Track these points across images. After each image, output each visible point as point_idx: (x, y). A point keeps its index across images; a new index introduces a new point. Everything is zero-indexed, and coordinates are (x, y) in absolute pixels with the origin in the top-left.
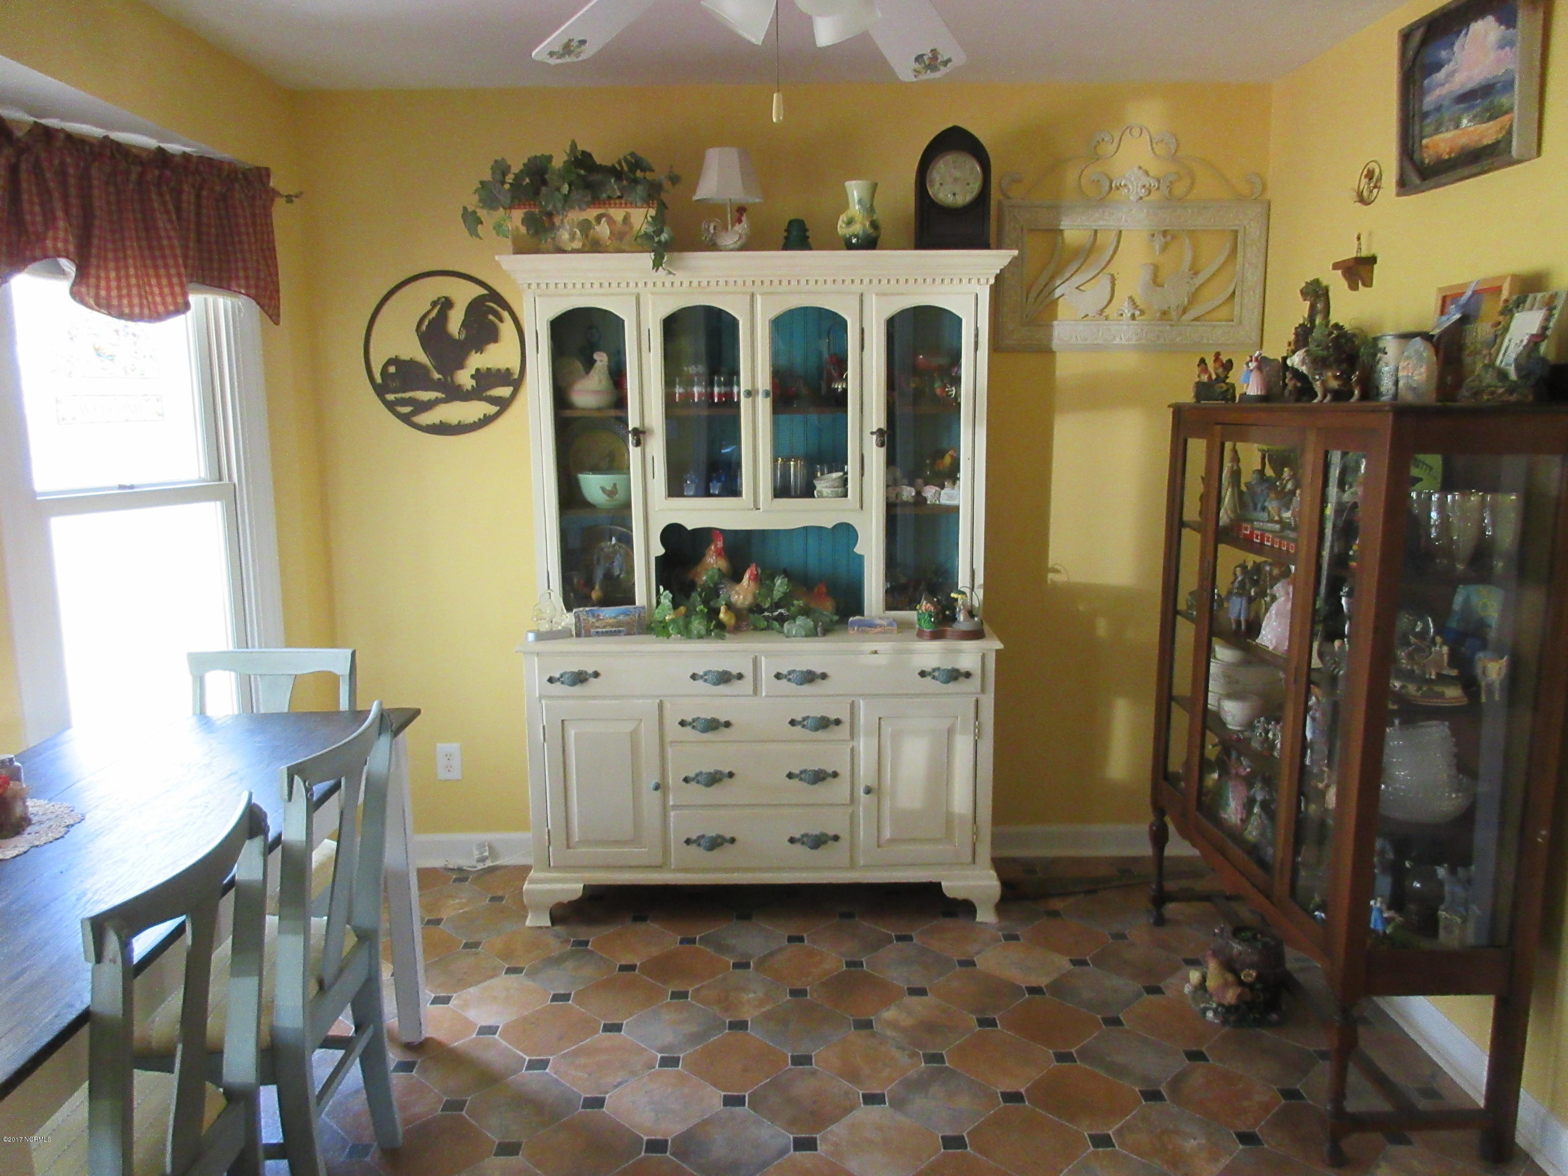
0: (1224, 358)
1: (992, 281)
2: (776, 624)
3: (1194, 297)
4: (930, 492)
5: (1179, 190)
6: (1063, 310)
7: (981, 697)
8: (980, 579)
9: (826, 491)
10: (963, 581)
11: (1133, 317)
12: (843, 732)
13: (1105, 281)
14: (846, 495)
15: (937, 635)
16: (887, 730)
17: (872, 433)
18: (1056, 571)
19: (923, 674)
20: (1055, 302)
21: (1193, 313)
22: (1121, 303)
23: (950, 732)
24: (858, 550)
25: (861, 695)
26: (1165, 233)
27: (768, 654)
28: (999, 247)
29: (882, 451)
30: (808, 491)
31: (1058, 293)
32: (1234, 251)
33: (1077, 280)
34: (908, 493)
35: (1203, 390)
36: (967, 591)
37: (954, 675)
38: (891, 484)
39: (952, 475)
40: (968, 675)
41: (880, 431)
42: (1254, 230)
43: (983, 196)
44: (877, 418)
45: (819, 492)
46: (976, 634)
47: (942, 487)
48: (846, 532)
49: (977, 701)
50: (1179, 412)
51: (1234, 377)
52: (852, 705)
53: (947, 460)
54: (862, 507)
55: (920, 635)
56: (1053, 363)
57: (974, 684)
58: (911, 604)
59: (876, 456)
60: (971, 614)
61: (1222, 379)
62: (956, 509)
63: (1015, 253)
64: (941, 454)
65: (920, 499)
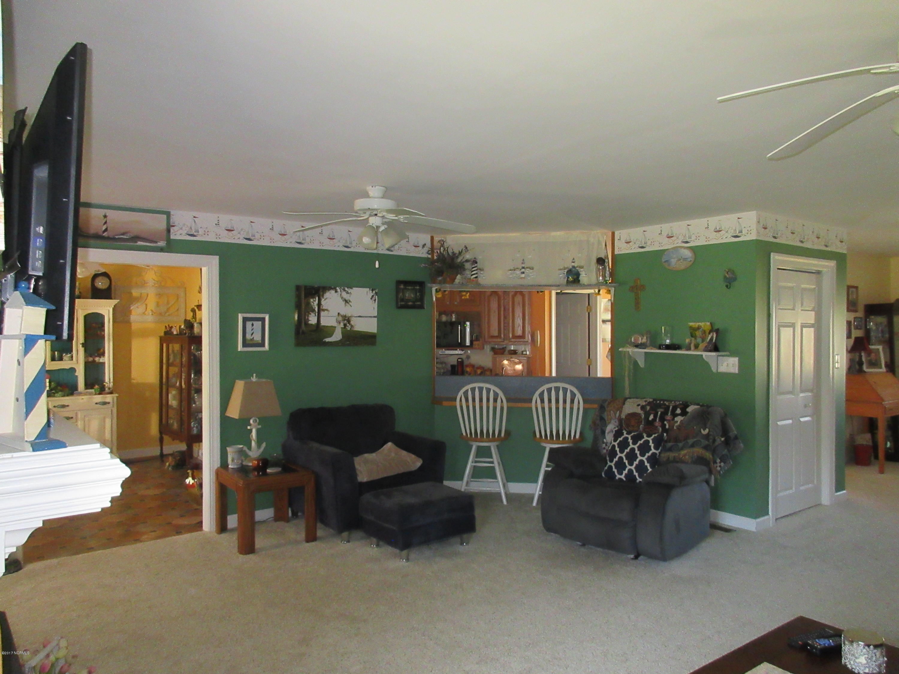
0: (170, 326)
1: (113, 307)
2: (53, 394)
3: (168, 309)
4: (97, 359)
5: (163, 284)
6: (133, 313)
7: (113, 409)
8: (112, 380)
9: (67, 359)
10: (107, 380)
11: (152, 314)
12: (74, 420)
13: (144, 306)
14: (72, 360)
15: (100, 394)
16: (87, 419)
17: (81, 344)
18: (134, 380)
19: (96, 403)
20: (131, 310)
21: (167, 314)
22: (149, 311)
23: (104, 418)
24: (76, 374)
25: (79, 410)
26: (160, 294)
27: (50, 401)
28: (115, 299)
29: (83, 348)
30: (61, 359)
31: (132, 308)
32: (178, 299)
33: (136, 305)
34: (91, 359)
35: (166, 333)
36: (108, 383)
37: (105, 403)
38: (86, 357)
39: (103, 354)
40: (109, 403)
41: (83, 344)
42: (182, 294)
43: (110, 287)
44: (82, 340)
45: (65, 359)
46: (111, 393)
47: (100, 357)
48: (73, 370)
49: (112, 410)
50: (161, 338)
51: (173, 330)
52: (76, 413)
53: (102, 350)
54: (77, 363)
55: (95, 394)
56: (131, 326)
57: (110, 406)
58: (92, 388)
59: (81, 350)
60: (109, 389)
61: (170, 330)
62: (104, 363)
63: (119, 301)
64: (99, 350)
65: (94, 361)
